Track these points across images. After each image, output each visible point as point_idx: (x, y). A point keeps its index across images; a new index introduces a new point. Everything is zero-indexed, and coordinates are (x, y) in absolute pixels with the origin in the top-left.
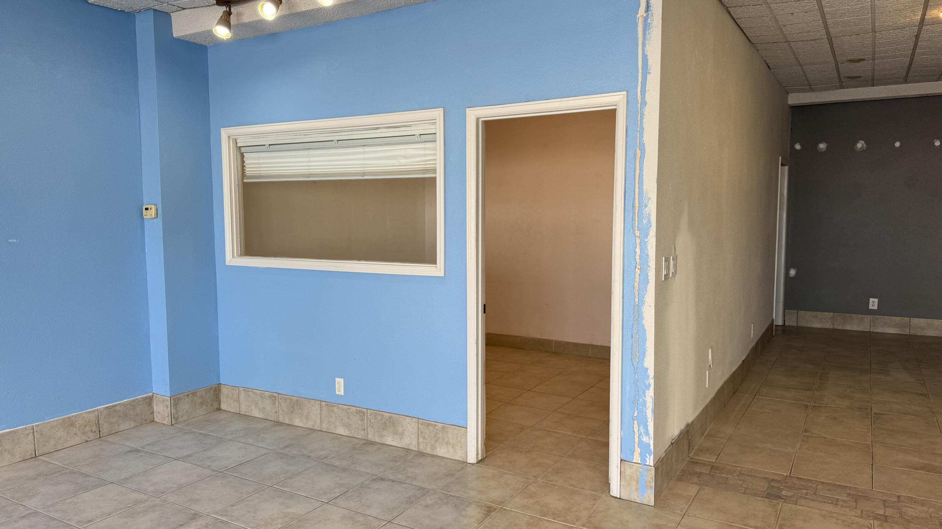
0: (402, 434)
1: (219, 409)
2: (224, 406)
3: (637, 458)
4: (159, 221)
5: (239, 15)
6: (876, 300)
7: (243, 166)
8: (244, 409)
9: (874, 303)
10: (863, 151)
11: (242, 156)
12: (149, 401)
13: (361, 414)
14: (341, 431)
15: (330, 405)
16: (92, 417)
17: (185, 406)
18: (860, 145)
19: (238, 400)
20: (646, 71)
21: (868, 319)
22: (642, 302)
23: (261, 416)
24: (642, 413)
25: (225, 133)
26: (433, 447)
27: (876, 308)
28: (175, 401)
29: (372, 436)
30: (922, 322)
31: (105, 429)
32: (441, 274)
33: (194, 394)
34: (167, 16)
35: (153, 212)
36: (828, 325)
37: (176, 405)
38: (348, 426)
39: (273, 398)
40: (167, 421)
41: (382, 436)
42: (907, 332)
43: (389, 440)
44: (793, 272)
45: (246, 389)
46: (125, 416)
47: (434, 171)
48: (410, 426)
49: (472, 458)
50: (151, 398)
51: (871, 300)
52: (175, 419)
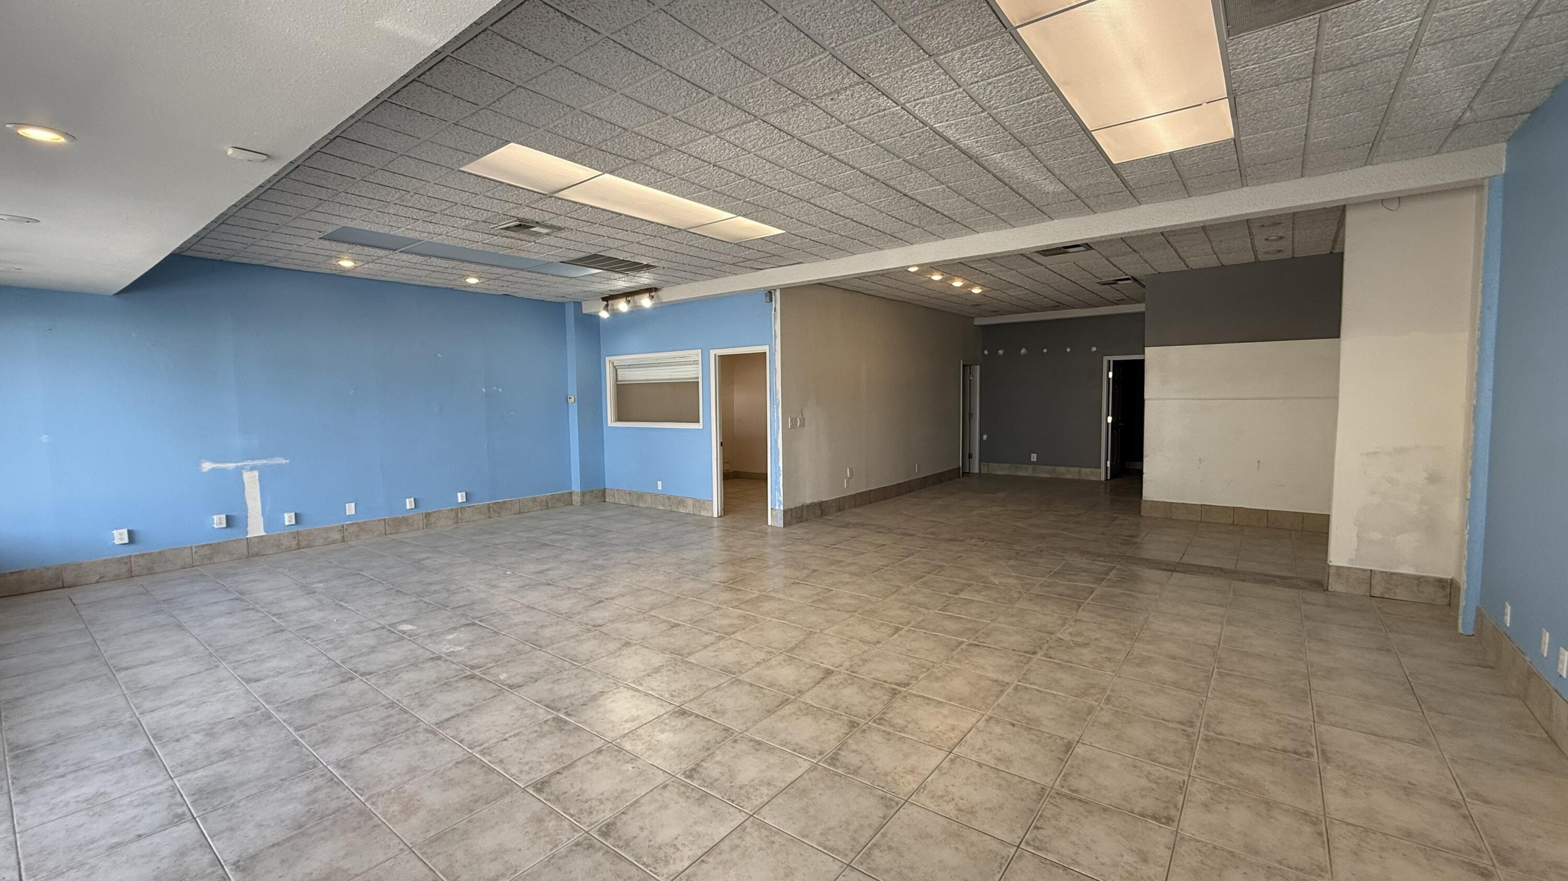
0: (686, 507)
1: (605, 501)
2: (607, 500)
3: (777, 508)
4: (576, 403)
5: (612, 305)
6: (1035, 455)
7: (617, 376)
8: (616, 501)
9: (1034, 457)
10: (1025, 355)
11: (616, 370)
12: (571, 494)
13: (669, 498)
14: (661, 508)
15: (656, 495)
16: (544, 499)
17: (587, 497)
18: (1023, 351)
19: (614, 496)
20: (775, 337)
21: (1031, 467)
22: (778, 437)
23: (624, 503)
24: (779, 486)
25: (608, 359)
26: (700, 512)
27: (1035, 460)
28: (583, 494)
29: (674, 509)
30: (1062, 469)
31: (550, 505)
32: (701, 427)
33: (592, 492)
34: (580, 303)
35: (573, 400)
36: (1007, 473)
37: (583, 496)
38: (663, 505)
39: (630, 494)
40: (579, 504)
41: (678, 508)
42: (1054, 476)
43: (681, 510)
44: (985, 437)
45: (618, 490)
46: (559, 500)
47: (698, 378)
48: (690, 502)
49: (715, 515)
50: (571, 493)
51: (1032, 455)
52: (583, 503)
